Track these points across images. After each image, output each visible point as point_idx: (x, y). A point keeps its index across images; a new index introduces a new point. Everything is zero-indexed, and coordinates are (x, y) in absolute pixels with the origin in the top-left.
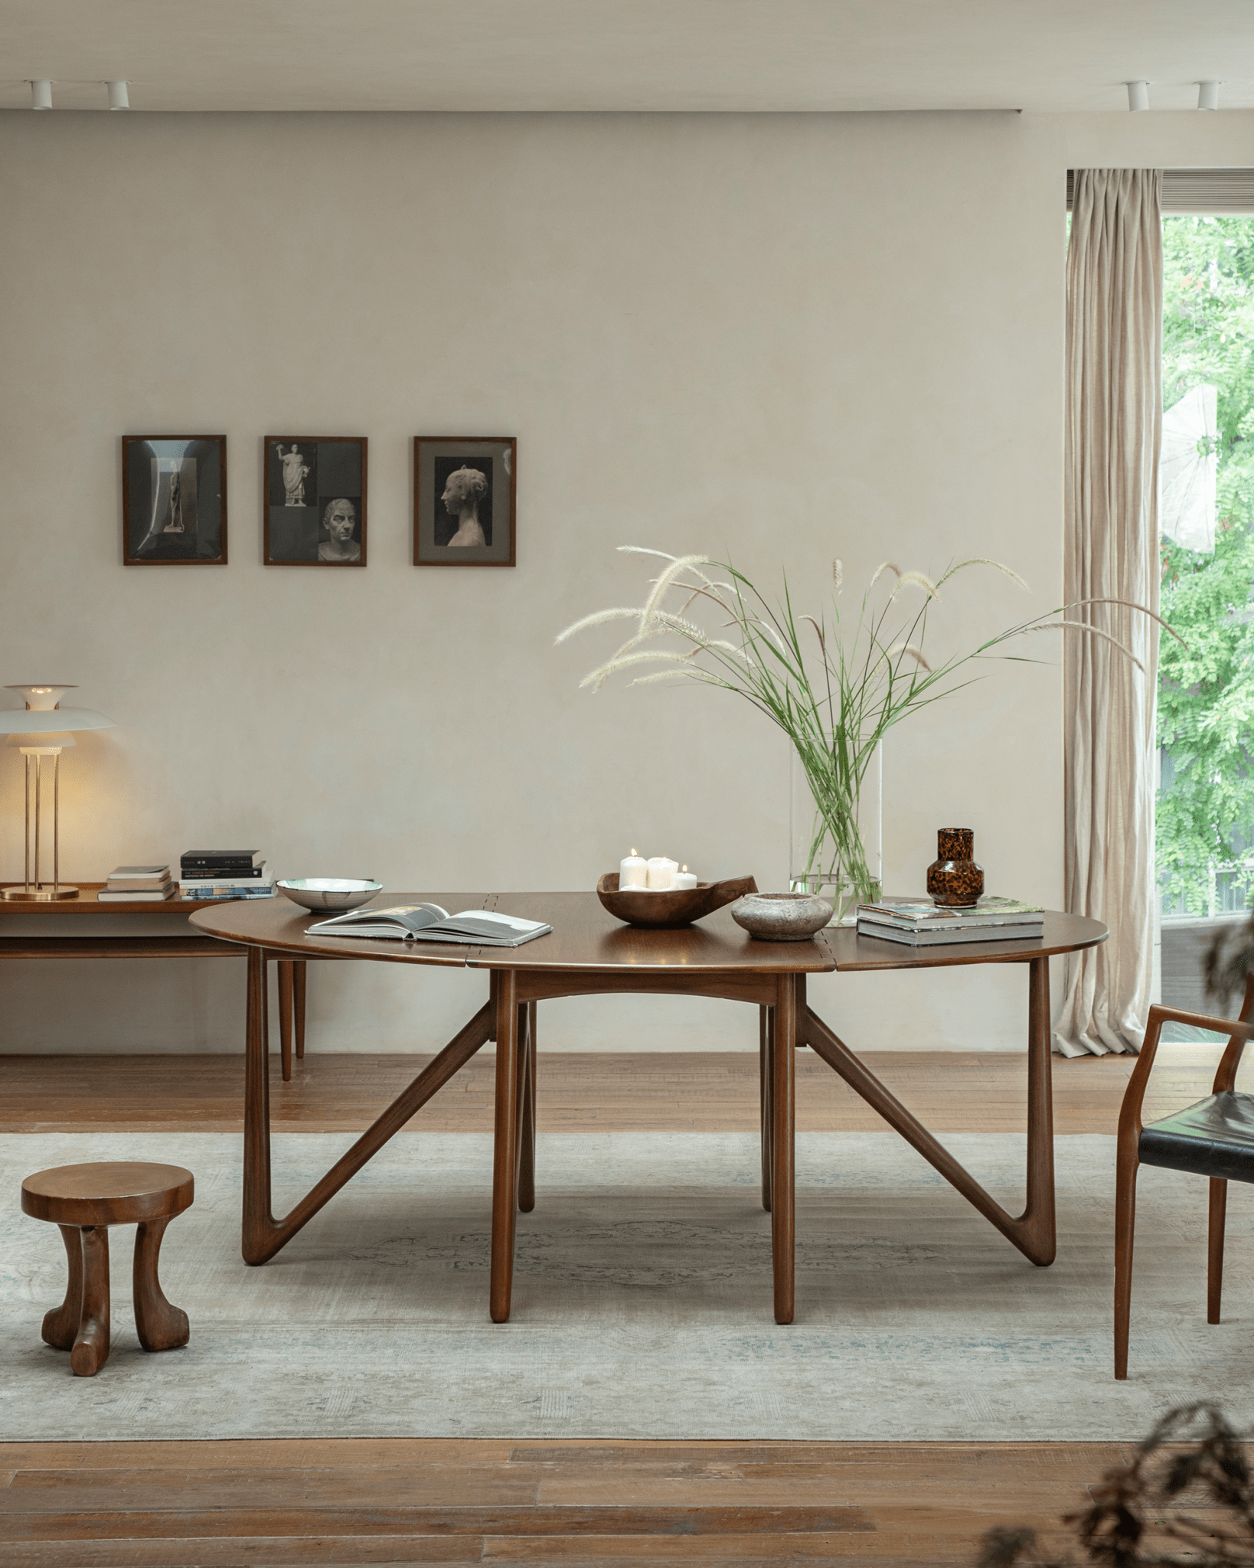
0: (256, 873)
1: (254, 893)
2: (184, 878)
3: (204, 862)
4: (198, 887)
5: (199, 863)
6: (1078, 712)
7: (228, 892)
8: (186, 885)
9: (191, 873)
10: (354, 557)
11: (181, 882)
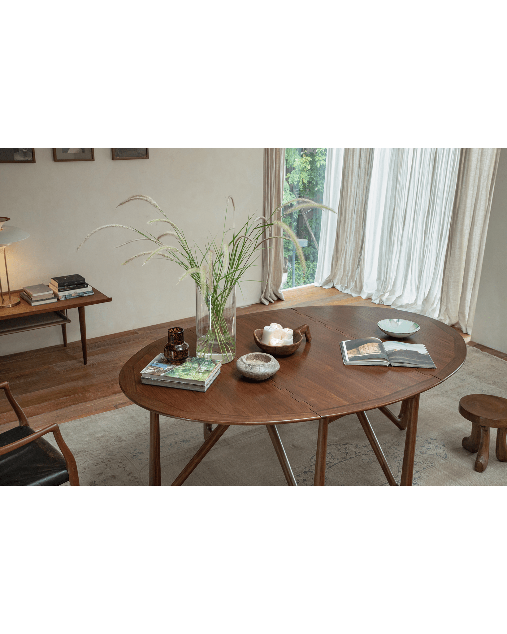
0: (86, 286)
1: (87, 293)
2: (59, 292)
3: (67, 284)
4: (66, 294)
5: (65, 284)
6: (266, 200)
7: (77, 295)
8: (61, 294)
9: (62, 289)
10: (30, 159)
11: (59, 293)
